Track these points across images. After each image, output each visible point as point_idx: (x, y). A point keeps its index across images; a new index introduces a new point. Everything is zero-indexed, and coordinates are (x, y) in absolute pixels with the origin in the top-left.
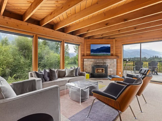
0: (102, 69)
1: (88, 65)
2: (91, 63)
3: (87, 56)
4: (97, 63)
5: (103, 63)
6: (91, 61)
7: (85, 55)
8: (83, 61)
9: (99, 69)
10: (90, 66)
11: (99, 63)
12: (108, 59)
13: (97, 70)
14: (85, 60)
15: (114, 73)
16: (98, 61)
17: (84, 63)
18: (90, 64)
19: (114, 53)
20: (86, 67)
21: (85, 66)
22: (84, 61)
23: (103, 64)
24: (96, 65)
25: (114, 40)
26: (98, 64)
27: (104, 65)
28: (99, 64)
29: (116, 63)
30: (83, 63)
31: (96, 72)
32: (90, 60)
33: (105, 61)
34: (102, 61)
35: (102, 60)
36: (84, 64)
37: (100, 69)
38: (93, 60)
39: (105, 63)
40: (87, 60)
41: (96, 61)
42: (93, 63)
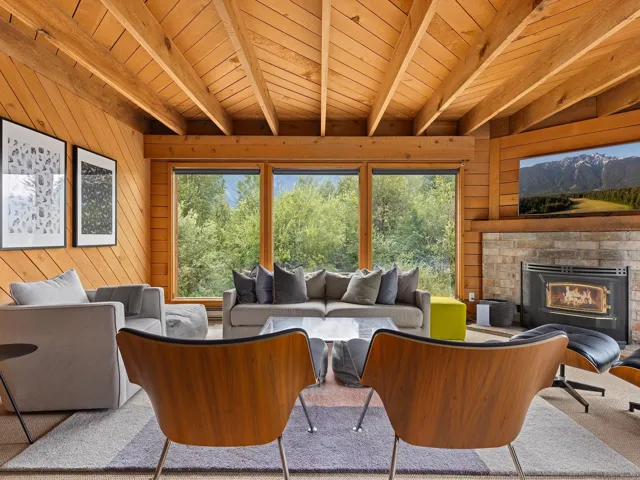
1: (504, 262)
2: (521, 253)
3: (502, 217)
4: (559, 253)
5: (593, 254)
6: (521, 246)
7: (494, 211)
8: (481, 243)
10: (513, 268)
11: (568, 254)
14: (488, 236)
16: (560, 245)
17: (486, 251)
18: (514, 258)
20: (493, 273)
21: (491, 265)
22: (484, 245)
23: (600, 260)
24: (548, 264)
26: (562, 262)
27: (606, 265)
28: (570, 263)
30: (481, 255)
31: (549, 304)
32: (517, 237)
33: (608, 245)
34: (593, 246)
35: (592, 240)
36: (484, 258)
38: (530, 238)
39: (613, 256)
40: (500, 239)
41: (548, 243)
42: (535, 254)
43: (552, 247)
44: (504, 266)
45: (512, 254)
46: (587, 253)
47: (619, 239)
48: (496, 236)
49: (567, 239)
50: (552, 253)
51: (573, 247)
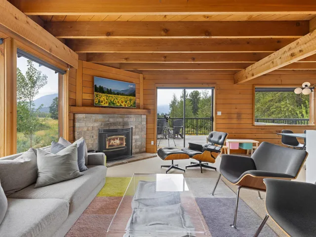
0: (120, 138)
1: (88, 130)
2: (96, 125)
3: (84, 105)
4: (111, 123)
5: (122, 124)
6: (96, 121)
7: (79, 102)
8: (74, 120)
9: (114, 139)
10: (92, 133)
11: (114, 124)
12: (132, 116)
13: (110, 140)
14: (78, 116)
15: (142, 143)
16: (111, 120)
17: (77, 125)
18: (93, 127)
19: (141, 103)
21: (80, 133)
22: (76, 120)
23: (123, 126)
24: (107, 129)
26: (112, 128)
27: (126, 127)
28: (115, 128)
29: (145, 123)
30: (74, 127)
31: (107, 147)
32: (94, 116)
33: (126, 119)
34: (121, 120)
35: (121, 118)
36: (76, 129)
37: (117, 139)
38: (100, 117)
39: (125, 124)
40: (86, 118)
41: (107, 119)
42: (102, 124)
43: (109, 121)
44: (88, 132)
45: (92, 125)
46: (120, 123)
48: (84, 115)
49: (114, 117)
50: (108, 124)
51: (116, 121)
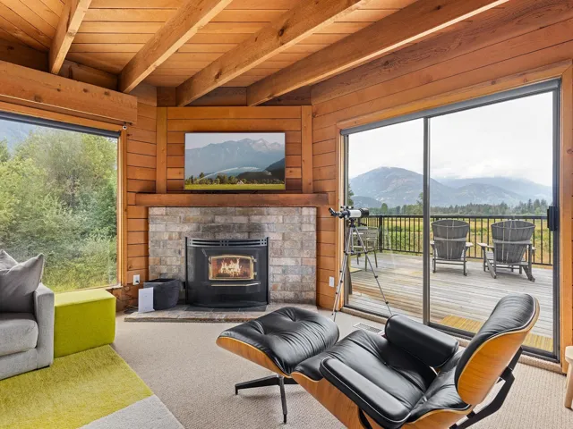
0: (241, 261)
1: (170, 239)
2: (187, 228)
3: (169, 191)
4: (218, 227)
5: (245, 228)
6: (186, 221)
8: (147, 219)
9: (228, 261)
10: (178, 244)
11: (227, 228)
12: (272, 210)
13: (219, 262)
14: (154, 211)
15: (302, 278)
16: (220, 220)
17: (152, 228)
18: (180, 233)
19: (307, 178)
20: (160, 250)
21: (157, 242)
22: (150, 220)
23: (249, 232)
24: (210, 238)
25: (306, 110)
26: (221, 237)
27: (254, 237)
28: (228, 236)
29: (313, 228)
30: (147, 232)
31: (211, 277)
32: (182, 212)
33: (255, 219)
34: (242, 220)
35: (243, 214)
36: (150, 235)
37: (235, 261)
38: (194, 213)
39: (256, 228)
40: (167, 215)
41: (210, 219)
42: (198, 229)
43: (213, 222)
44: (171, 242)
45: (178, 230)
46: (240, 226)
47: (261, 214)
48: (162, 210)
49: (225, 213)
50: (212, 228)
51: (229, 221)
